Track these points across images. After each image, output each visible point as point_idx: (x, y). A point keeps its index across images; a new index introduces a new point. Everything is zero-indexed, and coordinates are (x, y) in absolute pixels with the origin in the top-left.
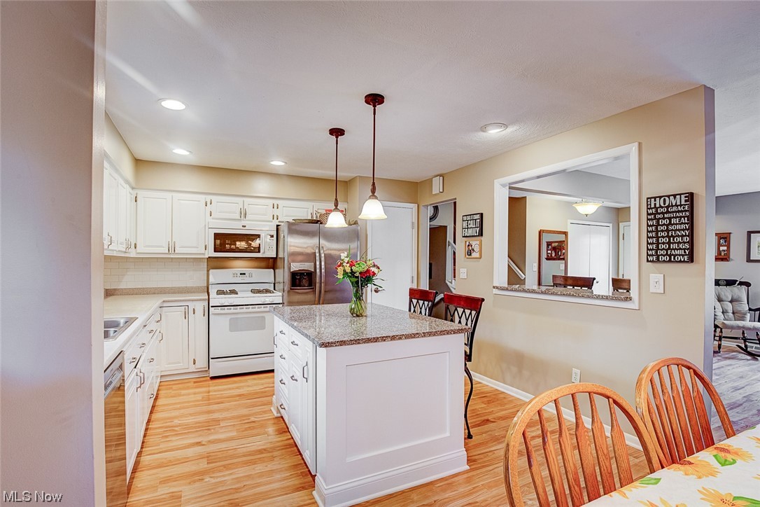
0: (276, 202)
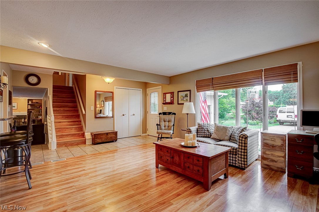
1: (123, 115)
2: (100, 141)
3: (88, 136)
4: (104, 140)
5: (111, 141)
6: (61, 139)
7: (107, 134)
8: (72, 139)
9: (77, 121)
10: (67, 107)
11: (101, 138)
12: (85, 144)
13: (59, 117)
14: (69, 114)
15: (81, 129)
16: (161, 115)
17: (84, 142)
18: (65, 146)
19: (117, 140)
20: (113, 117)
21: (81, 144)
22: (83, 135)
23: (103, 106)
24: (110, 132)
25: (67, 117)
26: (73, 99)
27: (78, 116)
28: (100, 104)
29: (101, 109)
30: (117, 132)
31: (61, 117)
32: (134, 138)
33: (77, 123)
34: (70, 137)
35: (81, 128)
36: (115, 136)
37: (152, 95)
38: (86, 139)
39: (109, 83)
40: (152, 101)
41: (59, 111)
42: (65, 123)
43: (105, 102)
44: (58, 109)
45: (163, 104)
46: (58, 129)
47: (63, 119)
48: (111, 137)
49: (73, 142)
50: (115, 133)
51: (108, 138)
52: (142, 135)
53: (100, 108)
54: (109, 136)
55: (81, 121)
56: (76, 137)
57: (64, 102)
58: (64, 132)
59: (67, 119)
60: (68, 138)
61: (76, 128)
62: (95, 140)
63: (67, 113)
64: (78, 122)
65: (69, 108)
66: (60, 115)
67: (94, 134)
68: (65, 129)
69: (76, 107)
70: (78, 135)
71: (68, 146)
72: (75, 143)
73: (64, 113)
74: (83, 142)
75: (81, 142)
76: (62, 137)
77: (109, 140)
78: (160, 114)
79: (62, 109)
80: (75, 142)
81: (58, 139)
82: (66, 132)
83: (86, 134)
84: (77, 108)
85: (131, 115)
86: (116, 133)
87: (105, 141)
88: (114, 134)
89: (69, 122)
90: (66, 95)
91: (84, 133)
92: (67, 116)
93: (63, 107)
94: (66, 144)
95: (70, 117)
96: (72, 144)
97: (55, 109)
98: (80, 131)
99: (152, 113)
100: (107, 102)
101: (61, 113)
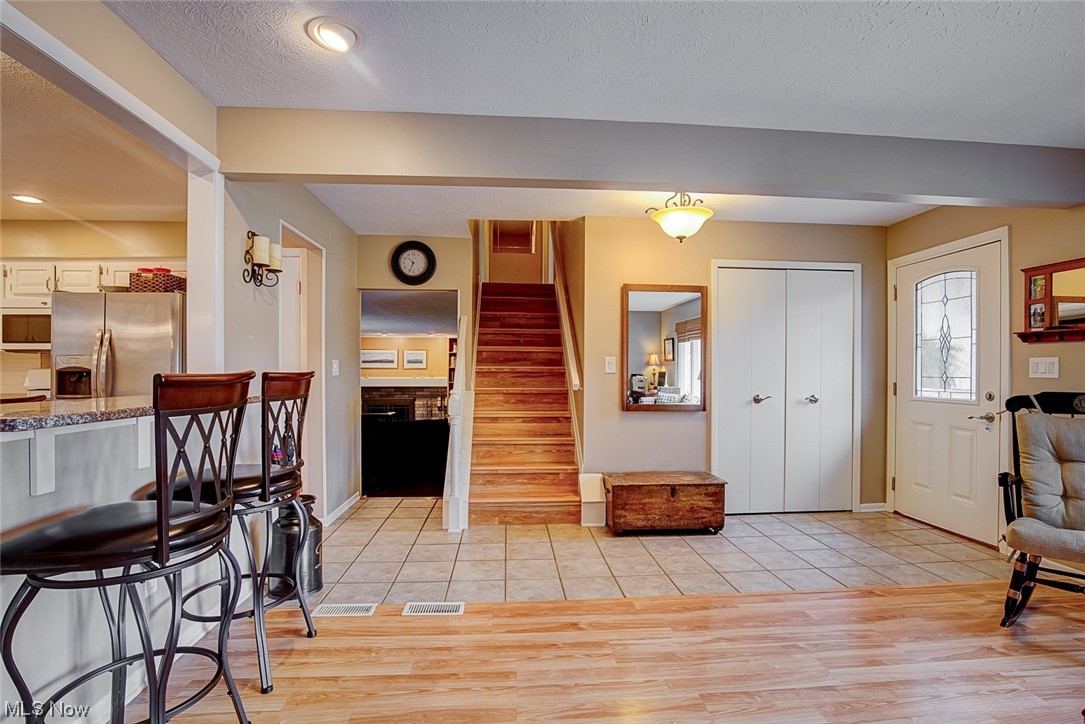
0: (104, 265)
1: (757, 400)
2: (640, 524)
3: (591, 489)
4: (656, 519)
5: (692, 527)
6: (490, 488)
7: (673, 490)
8: (527, 495)
9: (557, 419)
10: (525, 360)
11: (643, 509)
12: (578, 521)
13: (495, 398)
14: (526, 389)
15: (566, 451)
16: (1023, 411)
17: (574, 516)
18: (501, 523)
19: (721, 527)
20: (704, 407)
21: (561, 521)
22: (572, 482)
23: (670, 357)
24: (687, 480)
25: (524, 399)
26: (549, 331)
27: (562, 398)
28: (661, 353)
29: (663, 370)
30: (723, 485)
31: (501, 398)
32: (814, 526)
33: (554, 425)
34: (523, 484)
35: (568, 448)
36: (709, 504)
37: (931, 291)
38: (583, 501)
39: (681, 239)
40: (930, 325)
41: (499, 376)
42: (513, 423)
43: (679, 341)
44: (493, 368)
45: (1026, 337)
46: (485, 448)
47: (506, 406)
48: (692, 510)
49: (532, 510)
50: (711, 490)
51: (678, 510)
52: (858, 507)
53: (661, 365)
54: (685, 501)
55: (568, 419)
56: (544, 489)
57: (518, 343)
58: (505, 460)
59: (521, 406)
60: (515, 488)
61: (547, 448)
62: (619, 512)
63: (523, 385)
64: (559, 421)
65: (532, 365)
66: (498, 393)
67: (613, 487)
68: (508, 449)
69: (558, 361)
70: (552, 477)
71: (510, 523)
72: (537, 512)
73: (514, 384)
74: (570, 513)
75: (562, 513)
76: (492, 483)
77: (683, 524)
78: (1015, 404)
79: (506, 368)
80: (537, 509)
81: (478, 489)
82: (511, 459)
83: (582, 477)
84: (561, 365)
85: (800, 402)
86: (717, 492)
87: (664, 523)
88: (707, 495)
89: (525, 420)
90: (529, 314)
91: (576, 473)
92: (520, 397)
93: (515, 360)
94: (503, 512)
95: (533, 402)
96: (527, 518)
97: (485, 368)
98: (564, 460)
99: (930, 391)
100: (684, 340)
101: (503, 385)
